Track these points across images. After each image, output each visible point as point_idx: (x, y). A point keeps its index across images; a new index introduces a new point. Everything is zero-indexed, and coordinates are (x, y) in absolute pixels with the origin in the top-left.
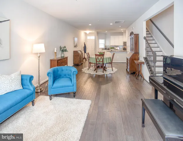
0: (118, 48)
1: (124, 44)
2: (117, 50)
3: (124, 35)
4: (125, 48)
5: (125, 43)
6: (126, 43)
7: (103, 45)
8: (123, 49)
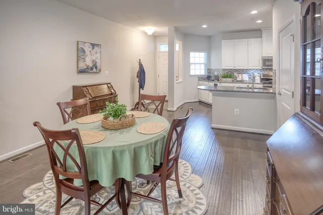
0: (246, 77)
1: (264, 64)
2: (242, 82)
3: (264, 35)
4: (267, 75)
5: (267, 63)
6: (271, 60)
7: (203, 67)
8: (262, 80)
